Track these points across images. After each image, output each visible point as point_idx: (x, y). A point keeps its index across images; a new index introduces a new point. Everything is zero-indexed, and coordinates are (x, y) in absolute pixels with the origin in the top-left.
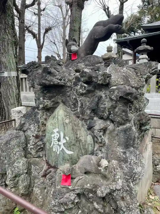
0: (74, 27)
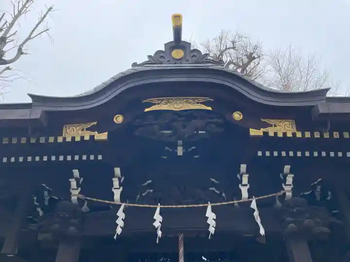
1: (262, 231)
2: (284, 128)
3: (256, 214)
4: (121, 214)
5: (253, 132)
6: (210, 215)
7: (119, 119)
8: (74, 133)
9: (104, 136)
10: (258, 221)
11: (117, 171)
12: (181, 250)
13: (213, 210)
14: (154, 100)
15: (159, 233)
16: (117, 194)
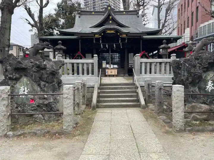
0: (5, 26)
2: (124, 36)
3: (121, 45)
4: (102, 45)
5: (120, 36)
6: (115, 45)
8: (97, 36)
9: (101, 36)
12: (110, 50)
14: (107, 31)
15: (108, 48)
16: (101, 42)
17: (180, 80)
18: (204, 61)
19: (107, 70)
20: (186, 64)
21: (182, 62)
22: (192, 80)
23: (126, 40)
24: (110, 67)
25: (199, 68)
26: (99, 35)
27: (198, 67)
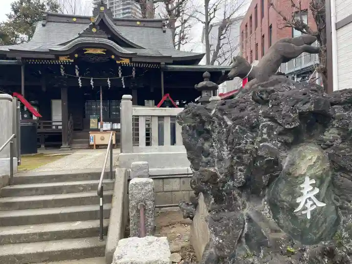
1: (124, 87)
2: (126, 61)
3: (123, 82)
4: (79, 80)
5: (117, 62)
6: (109, 82)
7: (76, 56)
8: (63, 59)
9: (73, 61)
10: (123, 84)
11: (76, 66)
12: (101, 91)
13: (110, 80)
14: (86, 49)
15: (93, 87)
16: (77, 74)
17: (206, 179)
18: (285, 108)
19: (92, 135)
20: (225, 117)
21: (213, 112)
22: (248, 179)
23: (134, 72)
24: (102, 127)
25: (269, 134)
26: (68, 58)
27: (265, 130)
